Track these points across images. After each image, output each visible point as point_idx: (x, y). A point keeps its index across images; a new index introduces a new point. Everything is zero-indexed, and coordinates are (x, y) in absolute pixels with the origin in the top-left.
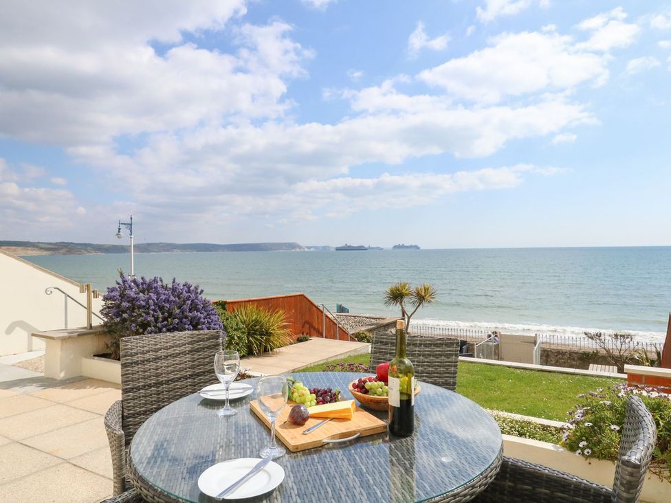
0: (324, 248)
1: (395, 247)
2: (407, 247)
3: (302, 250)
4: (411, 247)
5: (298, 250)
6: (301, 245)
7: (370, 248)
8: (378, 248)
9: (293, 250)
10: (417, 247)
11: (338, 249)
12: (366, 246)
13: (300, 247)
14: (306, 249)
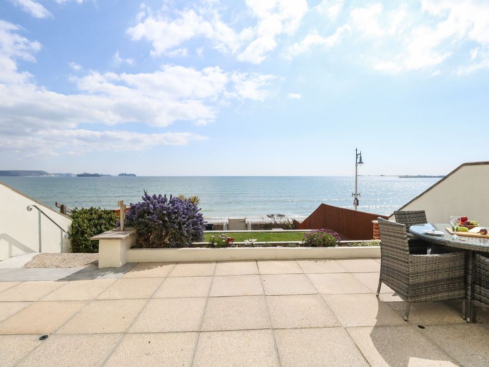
0: (68, 174)
1: (120, 175)
2: (128, 175)
3: (49, 176)
4: (131, 175)
5: (46, 176)
6: (48, 172)
7: (102, 175)
8: (108, 175)
9: (41, 176)
10: (134, 175)
11: (78, 176)
12: (100, 174)
13: (47, 174)
14: (52, 176)
